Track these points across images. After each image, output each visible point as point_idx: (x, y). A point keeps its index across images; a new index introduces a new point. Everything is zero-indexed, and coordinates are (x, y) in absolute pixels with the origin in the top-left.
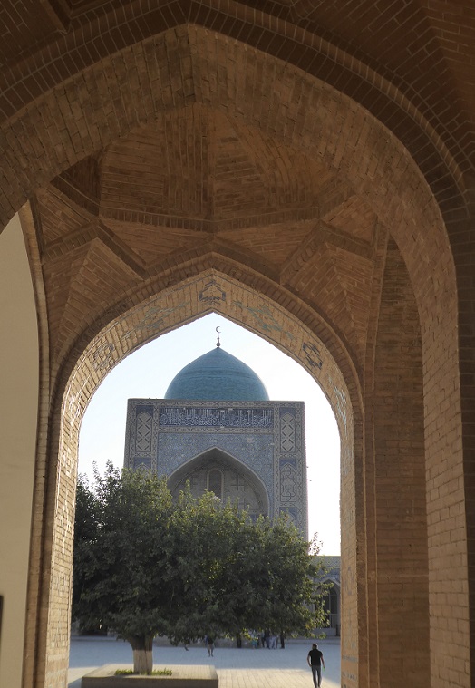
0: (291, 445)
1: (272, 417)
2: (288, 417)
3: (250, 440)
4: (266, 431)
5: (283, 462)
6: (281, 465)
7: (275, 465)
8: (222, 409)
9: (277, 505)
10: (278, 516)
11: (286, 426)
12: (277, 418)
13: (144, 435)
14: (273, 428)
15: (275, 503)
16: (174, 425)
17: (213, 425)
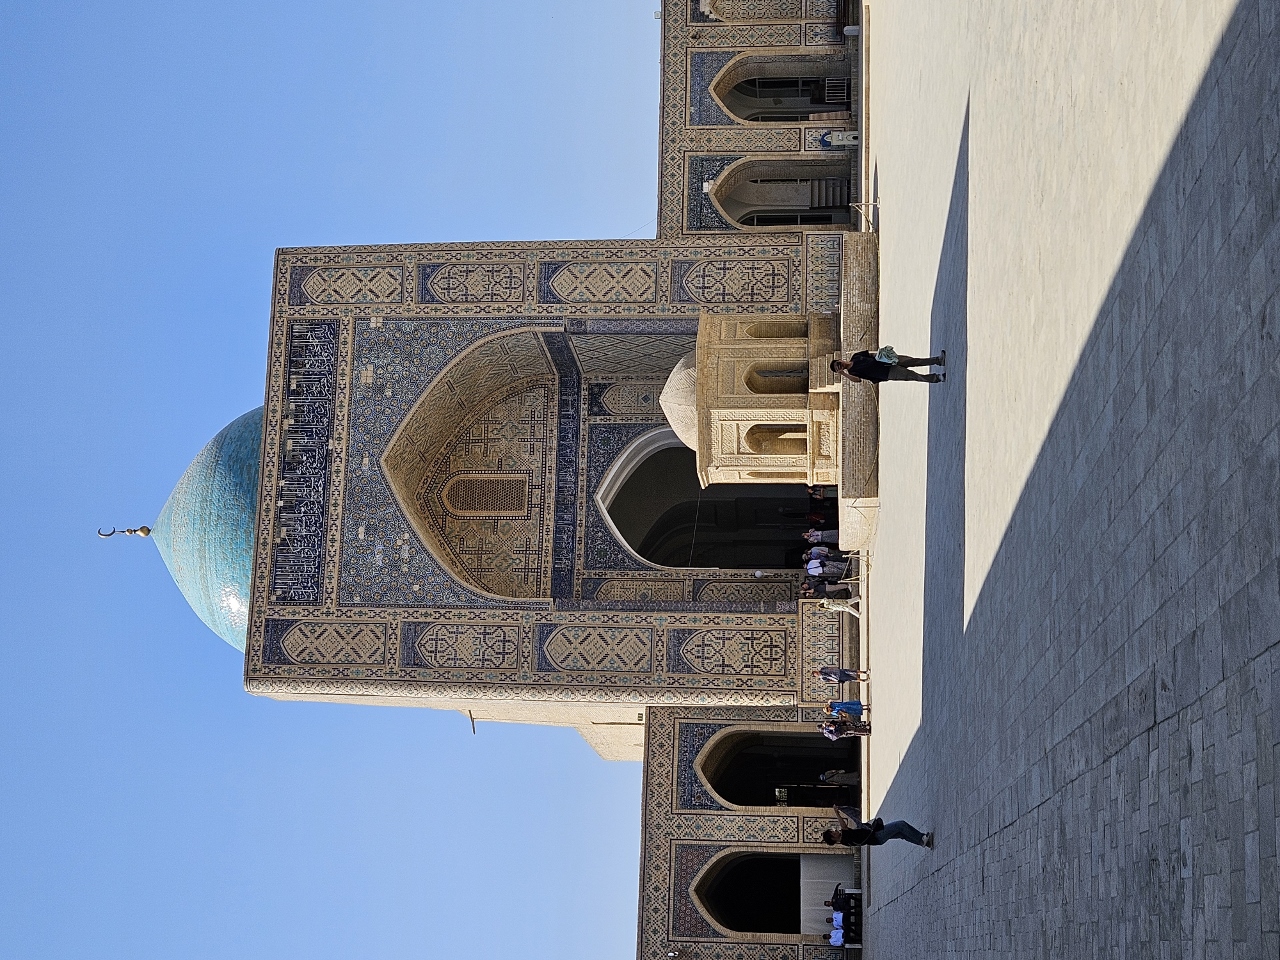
0: (384, 279)
1: (311, 322)
2: (312, 285)
3: (367, 376)
5: (426, 297)
6: (433, 300)
7: (433, 314)
9: (532, 307)
10: (559, 306)
11: (335, 291)
12: (314, 312)
13: (343, 643)
14: (338, 321)
15: (526, 314)
16: (318, 568)
17: (325, 468)
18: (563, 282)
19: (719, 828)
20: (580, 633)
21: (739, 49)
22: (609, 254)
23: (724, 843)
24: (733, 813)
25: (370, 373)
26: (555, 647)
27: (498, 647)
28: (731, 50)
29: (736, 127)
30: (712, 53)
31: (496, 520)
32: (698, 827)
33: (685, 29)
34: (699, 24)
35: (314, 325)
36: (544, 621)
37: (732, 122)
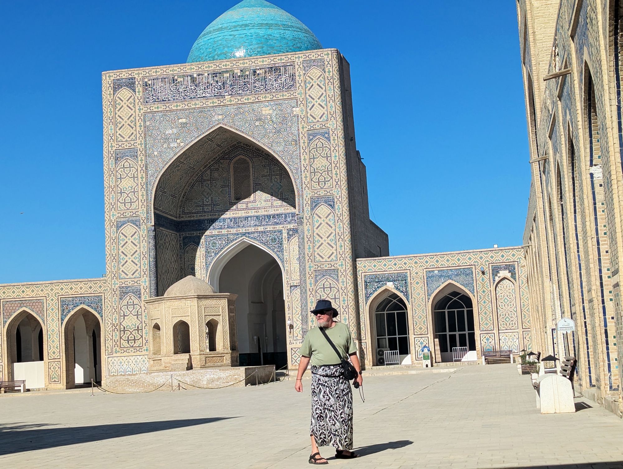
0: (320, 111)
1: (294, 75)
2: (315, 72)
4: (287, 95)
5: (312, 135)
6: (309, 140)
7: (302, 141)
8: (227, 72)
9: (308, 194)
10: (309, 209)
11: (312, 85)
12: (300, 76)
13: (126, 119)
14: (295, 90)
15: (305, 192)
16: (163, 101)
17: (215, 96)
18: (323, 211)
19: (53, 320)
20: (137, 241)
21: (476, 295)
22: (340, 234)
23: (46, 323)
24: (60, 326)
25: (267, 112)
26: (129, 229)
27: (128, 200)
28: (475, 291)
29: (427, 297)
30: (473, 280)
31: (228, 186)
32: (52, 309)
33: (487, 263)
34: (491, 271)
35: (293, 77)
36: (142, 221)
37: (429, 295)
